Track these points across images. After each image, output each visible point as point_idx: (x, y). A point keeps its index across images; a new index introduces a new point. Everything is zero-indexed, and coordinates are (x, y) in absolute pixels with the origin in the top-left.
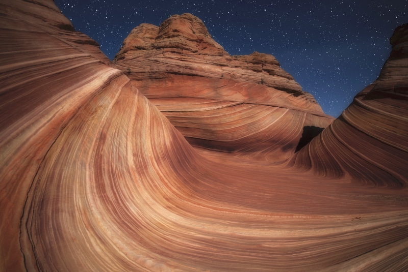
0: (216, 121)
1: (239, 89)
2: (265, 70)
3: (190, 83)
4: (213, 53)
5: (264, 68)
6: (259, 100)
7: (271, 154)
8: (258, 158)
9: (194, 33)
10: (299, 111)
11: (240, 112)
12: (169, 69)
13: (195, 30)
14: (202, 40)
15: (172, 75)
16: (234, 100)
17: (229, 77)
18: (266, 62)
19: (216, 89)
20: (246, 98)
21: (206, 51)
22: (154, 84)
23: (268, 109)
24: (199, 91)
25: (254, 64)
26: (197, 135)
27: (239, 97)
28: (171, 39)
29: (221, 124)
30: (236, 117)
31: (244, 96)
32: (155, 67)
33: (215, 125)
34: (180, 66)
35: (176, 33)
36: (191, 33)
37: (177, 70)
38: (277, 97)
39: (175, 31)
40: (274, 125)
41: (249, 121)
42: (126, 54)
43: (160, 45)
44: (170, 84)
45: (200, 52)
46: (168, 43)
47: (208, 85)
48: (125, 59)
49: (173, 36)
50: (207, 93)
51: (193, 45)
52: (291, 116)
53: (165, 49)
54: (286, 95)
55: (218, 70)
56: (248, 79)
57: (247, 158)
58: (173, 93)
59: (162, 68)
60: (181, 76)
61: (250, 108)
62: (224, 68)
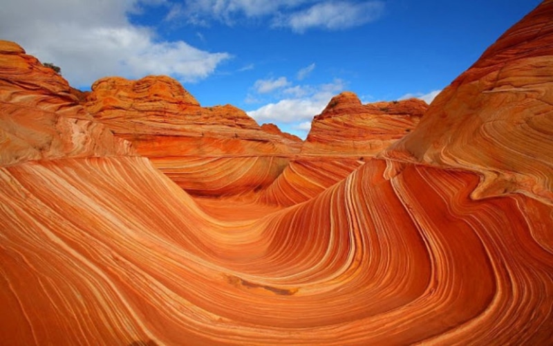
0: (202, 175)
1: (218, 145)
2: (237, 125)
3: (176, 143)
5: (237, 123)
6: (234, 153)
7: (247, 195)
8: (238, 200)
9: (174, 96)
10: (267, 156)
11: (221, 165)
12: (155, 132)
13: (174, 93)
14: (181, 102)
15: (159, 137)
16: (215, 156)
17: (209, 135)
18: (238, 117)
19: (199, 147)
20: (225, 153)
21: (186, 112)
23: (242, 160)
24: (186, 150)
25: (228, 119)
26: (189, 187)
27: (218, 153)
28: (153, 103)
29: (207, 177)
30: (218, 170)
31: (223, 150)
32: (141, 131)
33: (203, 178)
34: (165, 129)
35: (157, 98)
36: (171, 96)
37: (163, 132)
38: (249, 147)
39: (156, 95)
41: (229, 172)
43: (143, 108)
44: (157, 145)
45: (181, 113)
46: (151, 108)
47: (191, 144)
49: (155, 101)
50: (193, 151)
51: (174, 108)
52: (260, 163)
53: (148, 113)
54: (257, 144)
55: (199, 128)
56: (224, 135)
57: (230, 200)
58: (162, 153)
59: (149, 131)
60: (167, 138)
61: (228, 161)
62: (203, 126)
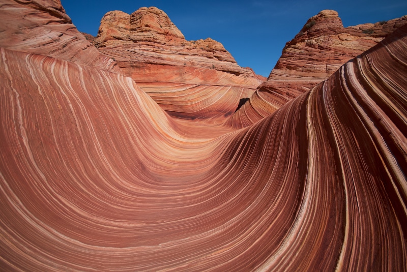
0: (183, 99)
1: (197, 74)
2: (215, 56)
3: (163, 70)
4: (177, 44)
5: (215, 55)
6: (211, 82)
7: (218, 119)
8: (210, 122)
9: (161, 27)
10: (239, 87)
11: (198, 92)
12: (146, 60)
13: (162, 24)
14: (168, 33)
15: (149, 65)
16: (194, 83)
17: (190, 65)
18: (216, 50)
19: (181, 75)
20: (202, 81)
21: (172, 43)
22: (136, 71)
23: (217, 89)
24: (170, 77)
25: (207, 51)
26: (171, 109)
27: (197, 81)
28: (144, 33)
29: (186, 101)
30: (196, 96)
31: (202, 79)
32: (135, 58)
33: (182, 102)
34: (154, 58)
35: (148, 28)
36: (159, 27)
37: (152, 61)
38: (224, 78)
39: (147, 26)
40: (220, 100)
41: (205, 98)
42: (106, 43)
43: (136, 38)
44: (148, 72)
45: (167, 43)
46: (142, 38)
47: (175, 72)
48: (106, 48)
49: (146, 31)
50: (176, 78)
51: (161, 38)
52: (232, 92)
53: (141, 42)
54: (231, 75)
55: (182, 58)
56: (203, 65)
57: (203, 122)
58: (151, 79)
59: (141, 59)
60: (155, 65)
61: (205, 89)
62: (186, 57)
